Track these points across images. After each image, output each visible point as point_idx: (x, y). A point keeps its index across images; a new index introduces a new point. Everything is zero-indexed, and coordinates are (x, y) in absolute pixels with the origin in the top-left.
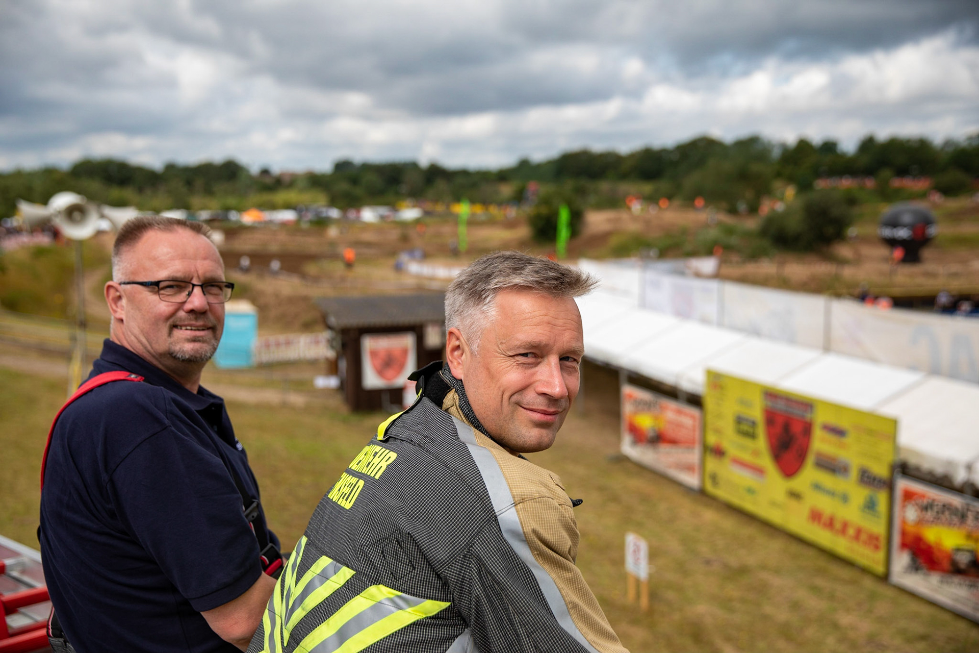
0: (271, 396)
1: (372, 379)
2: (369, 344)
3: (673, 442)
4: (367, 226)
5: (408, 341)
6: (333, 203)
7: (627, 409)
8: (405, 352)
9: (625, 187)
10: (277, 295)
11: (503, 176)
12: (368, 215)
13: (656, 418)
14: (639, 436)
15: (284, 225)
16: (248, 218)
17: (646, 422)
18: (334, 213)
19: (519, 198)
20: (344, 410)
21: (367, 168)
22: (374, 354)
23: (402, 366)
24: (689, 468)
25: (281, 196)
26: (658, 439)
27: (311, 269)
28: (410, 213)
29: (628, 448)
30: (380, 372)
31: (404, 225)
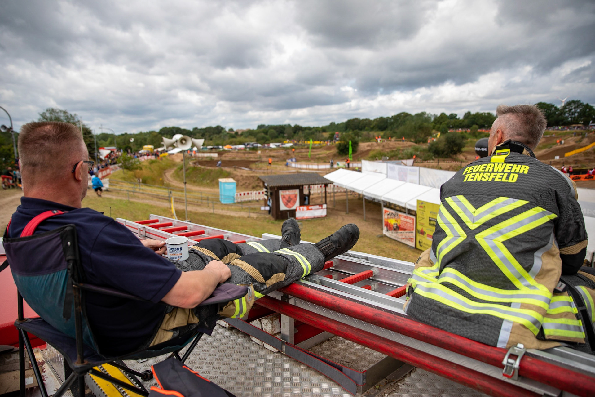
0: (244, 214)
1: (283, 207)
2: (281, 193)
3: (405, 230)
4: (272, 150)
5: (297, 192)
6: (258, 141)
7: (385, 217)
8: (296, 196)
9: (372, 133)
11: (324, 130)
12: (272, 145)
13: (396, 221)
14: (389, 227)
15: (240, 149)
16: (226, 148)
17: (392, 222)
18: (259, 145)
19: (332, 138)
20: (272, 219)
21: (271, 127)
22: (284, 197)
23: (295, 202)
24: (411, 239)
25: (238, 139)
26: (398, 228)
27: (253, 166)
28: (288, 144)
29: (385, 232)
30: (286, 205)
31: (287, 149)
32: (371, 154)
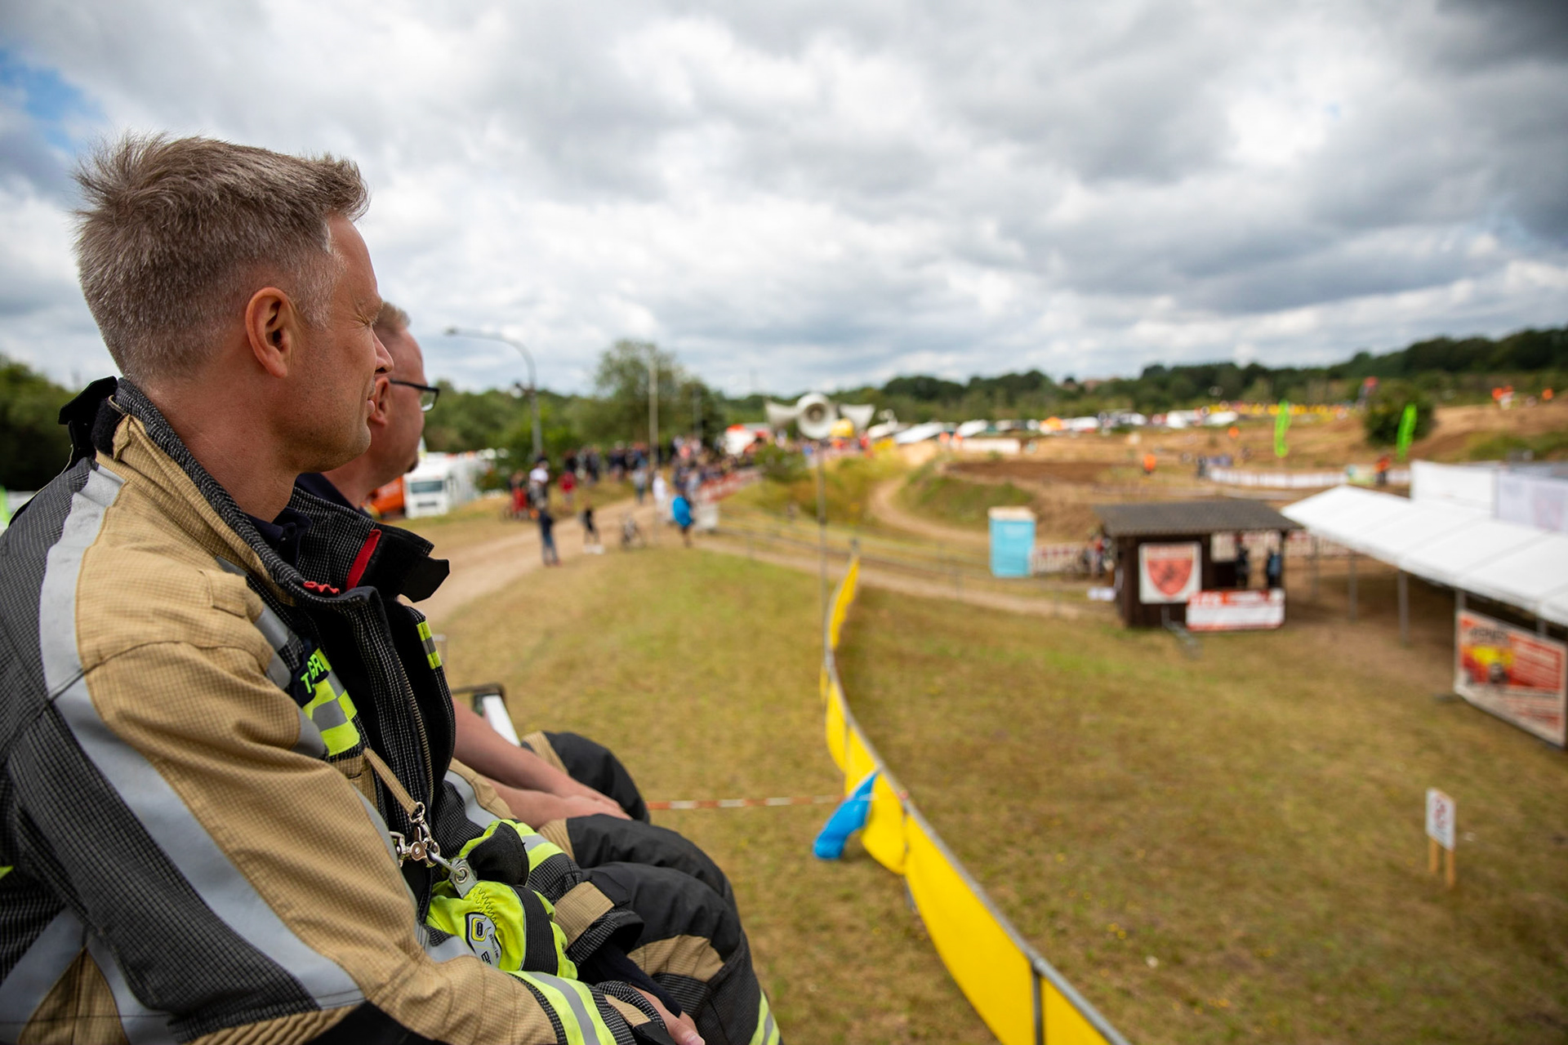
0: (1043, 607)
1: (1150, 593)
2: (1147, 554)
3: (1526, 684)
4: (1174, 432)
5: (1193, 552)
6: (1137, 409)
7: (1463, 639)
8: (1189, 564)
9: (1492, 379)
10: (1062, 504)
11: (1335, 373)
12: (1175, 419)
13: (1501, 653)
14: (1477, 674)
15: (1084, 433)
16: (1046, 427)
17: (1487, 656)
18: (1138, 419)
19: (1354, 398)
20: (1120, 624)
21: (1179, 371)
22: (1153, 565)
23: (1184, 580)
24: (1549, 718)
25: (1085, 403)
26: (1504, 678)
27: (1105, 477)
28: (1222, 416)
29: (1462, 686)
30: (1160, 585)
31: (1214, 429)
32: (1472, 443)
